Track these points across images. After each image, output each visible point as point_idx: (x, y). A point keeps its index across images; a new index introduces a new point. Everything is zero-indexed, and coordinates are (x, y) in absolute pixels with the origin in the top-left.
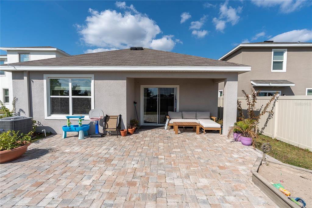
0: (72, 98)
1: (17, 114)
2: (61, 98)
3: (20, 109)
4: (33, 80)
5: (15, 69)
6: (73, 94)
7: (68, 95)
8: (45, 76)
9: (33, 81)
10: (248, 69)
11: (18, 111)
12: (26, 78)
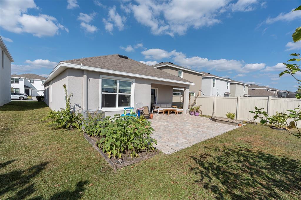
0: (119, 95)
1: (72, 108)
2: (106, 94)
3: (76, 104)
4: (90, 78)
5: (81, 68)
6: (120, 92)
7: (116, 92)
8: (101, 76)
9: (89, 80)
10: (193, 84)
11: (73, 106)
12: (85, 76)
